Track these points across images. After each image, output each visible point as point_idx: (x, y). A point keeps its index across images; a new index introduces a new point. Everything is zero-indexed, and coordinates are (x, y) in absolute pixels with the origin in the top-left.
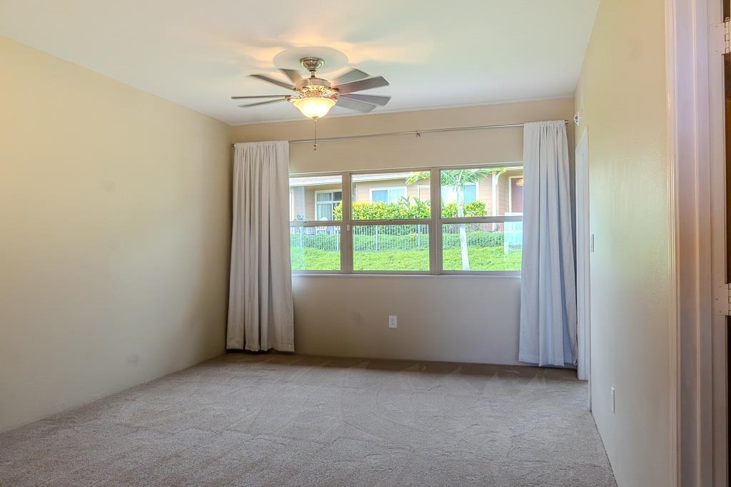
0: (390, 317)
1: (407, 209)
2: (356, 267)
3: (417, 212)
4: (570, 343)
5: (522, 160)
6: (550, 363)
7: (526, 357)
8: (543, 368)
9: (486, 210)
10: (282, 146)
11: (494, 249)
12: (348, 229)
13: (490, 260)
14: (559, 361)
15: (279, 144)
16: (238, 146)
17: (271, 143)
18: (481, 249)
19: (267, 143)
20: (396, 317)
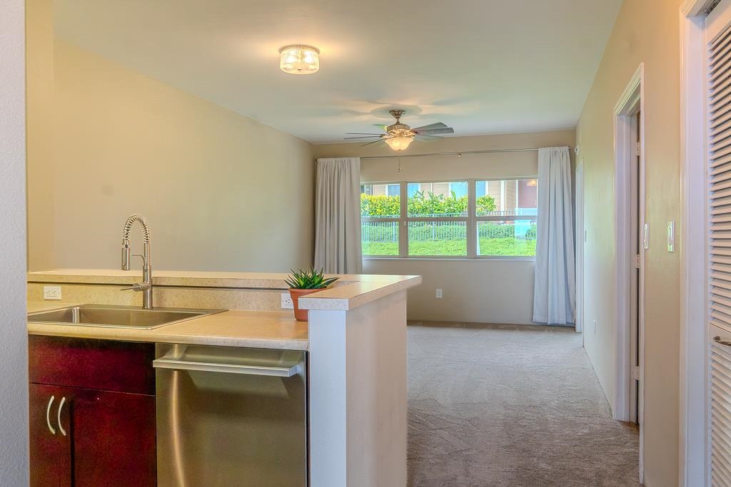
0: (437, 290)
1: (422, 202)
2: (411, 253)
3: (431, 205)
4: (571, 308)
5: (537, 174)
6: (556, 322)
7: (538, 318)
8: (550, 326)
9: (495, 204)
10: (356, 162)
11: (502, 240)
12: (405, 224)
13: (499, 250)
14: (563, 321)
15: (353, 160)
16: (320, 160)
17: (347, 159)
18: (491, 240)
19: (343, 159)
20: (441, 290)
